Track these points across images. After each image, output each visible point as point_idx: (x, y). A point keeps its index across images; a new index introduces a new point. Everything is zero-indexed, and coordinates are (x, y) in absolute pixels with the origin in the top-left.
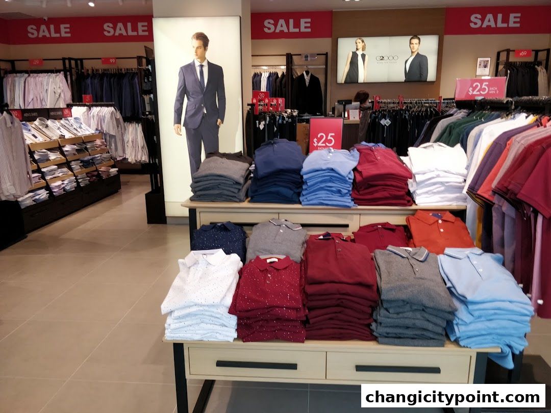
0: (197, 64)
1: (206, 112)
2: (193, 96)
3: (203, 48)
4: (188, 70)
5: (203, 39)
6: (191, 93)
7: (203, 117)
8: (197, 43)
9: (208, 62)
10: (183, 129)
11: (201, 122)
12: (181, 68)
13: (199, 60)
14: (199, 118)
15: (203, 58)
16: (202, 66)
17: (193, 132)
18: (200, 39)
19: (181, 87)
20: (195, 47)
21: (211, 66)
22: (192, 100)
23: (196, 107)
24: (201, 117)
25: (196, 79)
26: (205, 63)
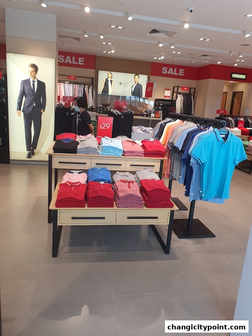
0: (31, 80)
1: (35, 105)
2: (28, 96)
3: (35, 73)
4: (26, 83)
5: (35, 68)
6: (27, 95)
7: (33, 108)
8: (31, 69)
9: (38, 80)
10: (22, 113)
11: (32, 110)
12: (22, 81)
13: (32, 78)
14: (31, 108)
15: (35, 77)
16: (34, 81)
17: (27, 115)
18: (33, 67)
19: (21, 91)
20: (31, 71)
21: (39, 82)
22: (28, 98)
23: (30, 102)
24: (32, 107)
25: (30, 88)
26: (36, 80)
